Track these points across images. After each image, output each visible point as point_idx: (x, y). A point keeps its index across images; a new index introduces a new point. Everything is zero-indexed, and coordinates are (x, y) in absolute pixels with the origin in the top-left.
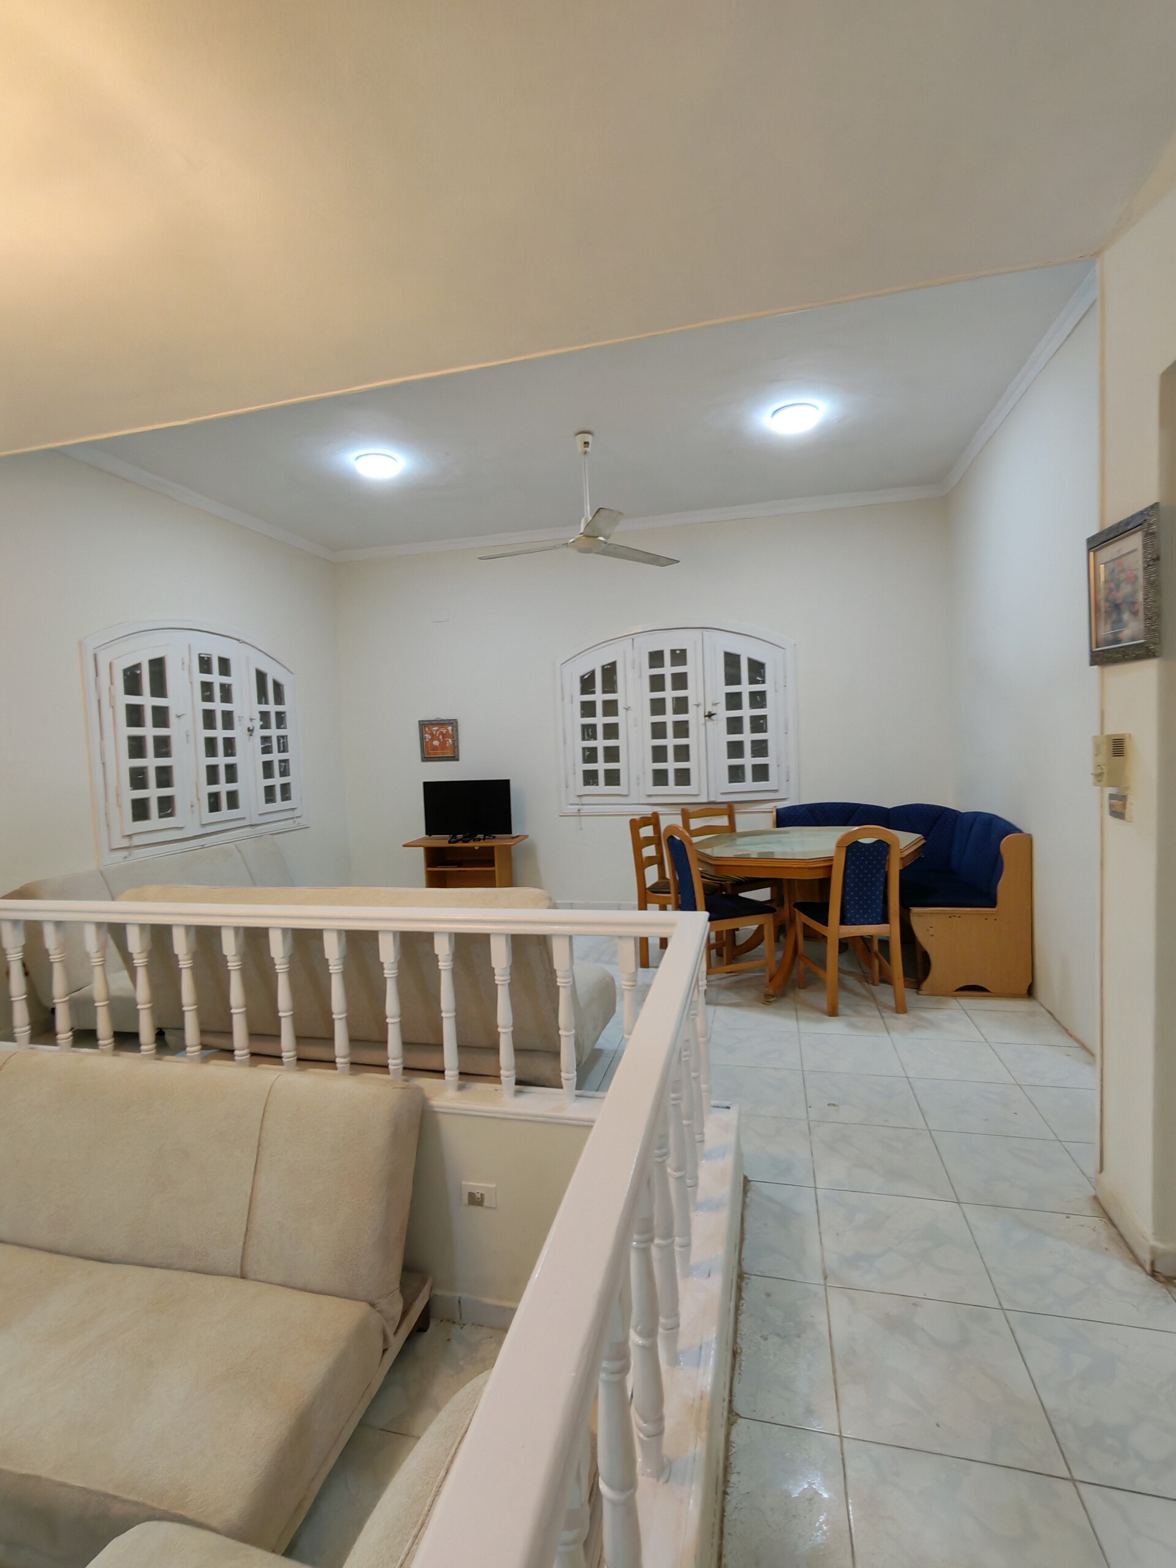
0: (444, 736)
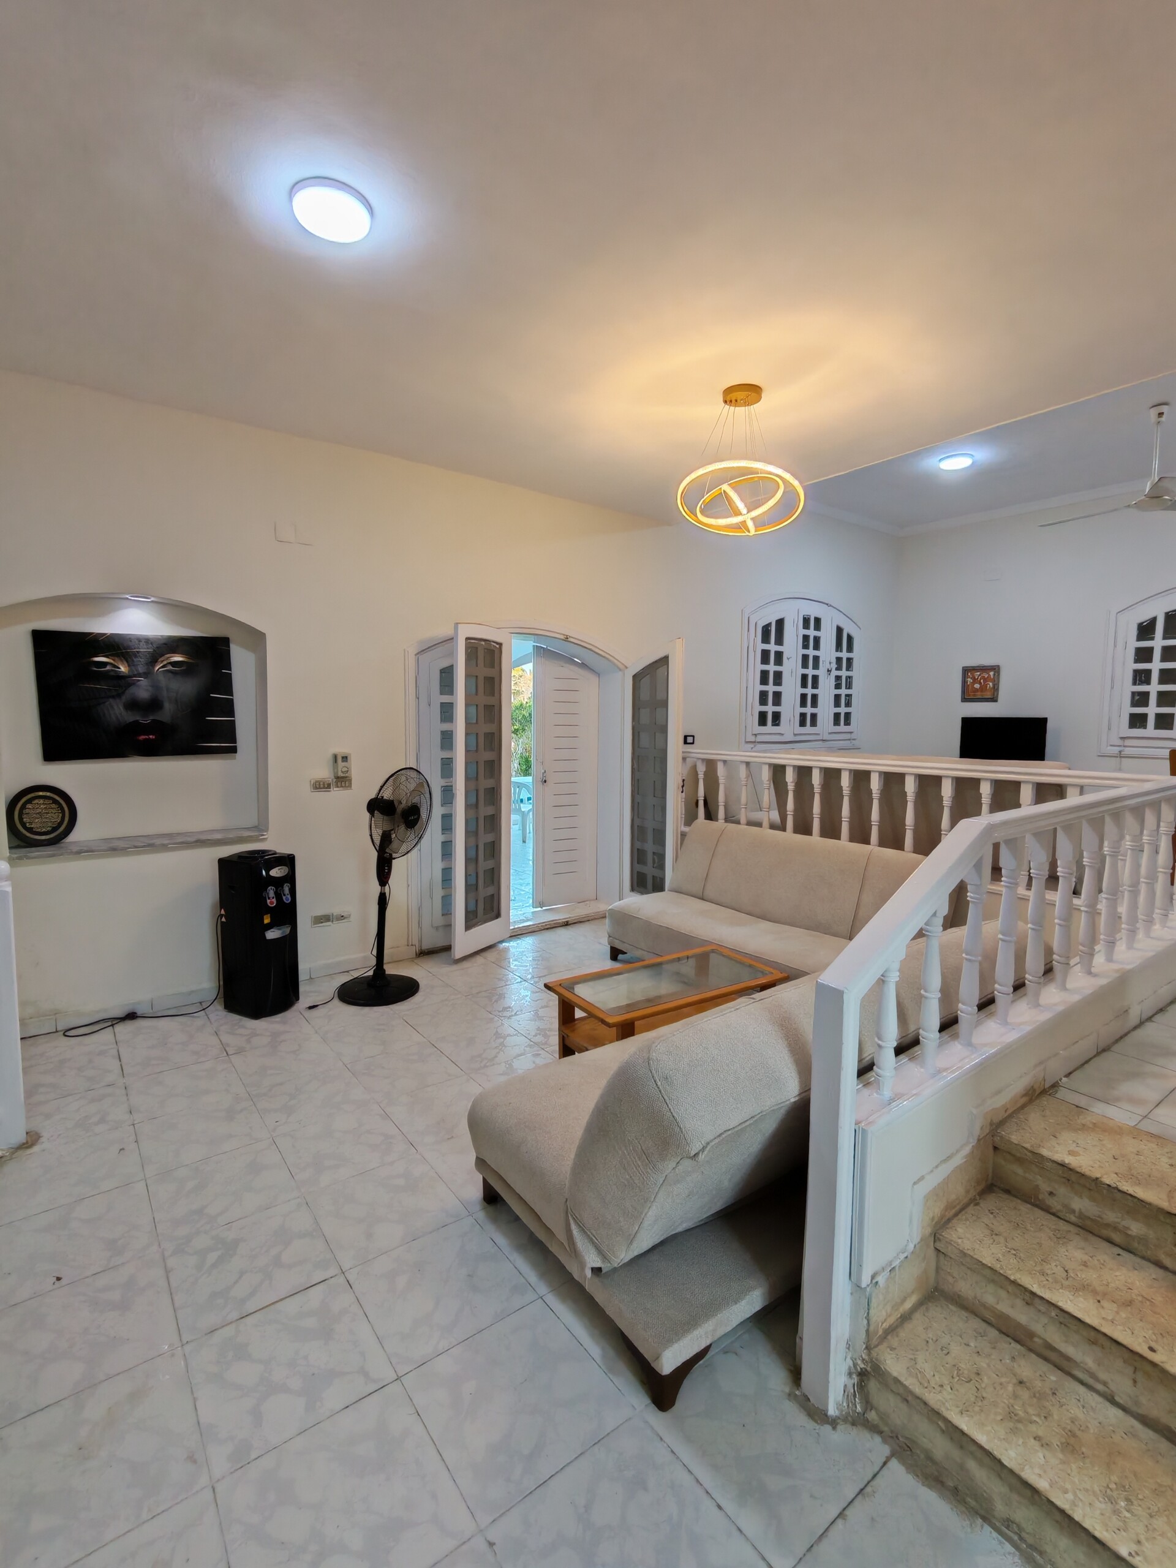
0: (985, 680)
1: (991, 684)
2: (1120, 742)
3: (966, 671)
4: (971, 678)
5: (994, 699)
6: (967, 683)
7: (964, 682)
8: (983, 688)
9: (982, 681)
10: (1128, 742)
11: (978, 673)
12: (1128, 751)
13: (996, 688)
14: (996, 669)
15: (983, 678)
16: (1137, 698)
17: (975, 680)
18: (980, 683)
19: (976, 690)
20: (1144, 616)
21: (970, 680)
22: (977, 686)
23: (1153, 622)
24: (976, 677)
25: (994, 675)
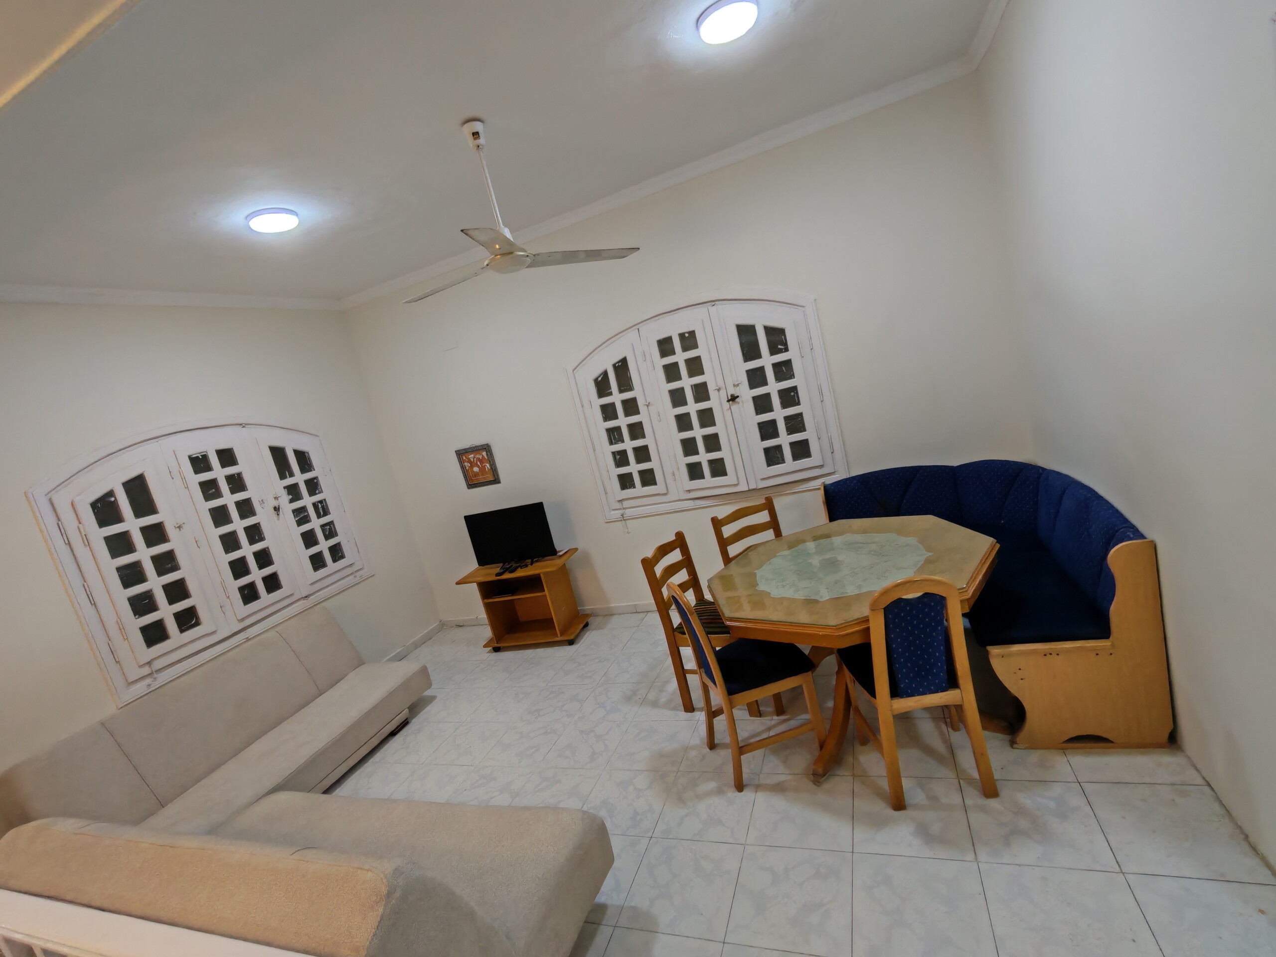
0: (481, 461)
1: (488, 465)
2: (618, 506)
3: (461, 454)
4: (468, 462)
5: (496, 481)
6: (466, 467)
7: (463, 468)
8: (482, 469)
9: (479, 463)
10: (626, 504)
11: (472, 456)
12: (629, 513)
13: (494, 470)
14: (487, 448)
15: (479, 459)
16: (618, 457)
17: (472, 464)
18: (478, 466)
19: (476, 475)
20: (597, 372)
21: (467, 465)
22: (476, 469)
23: (605, 374)
24: (472, 460)
25: (487, 455)
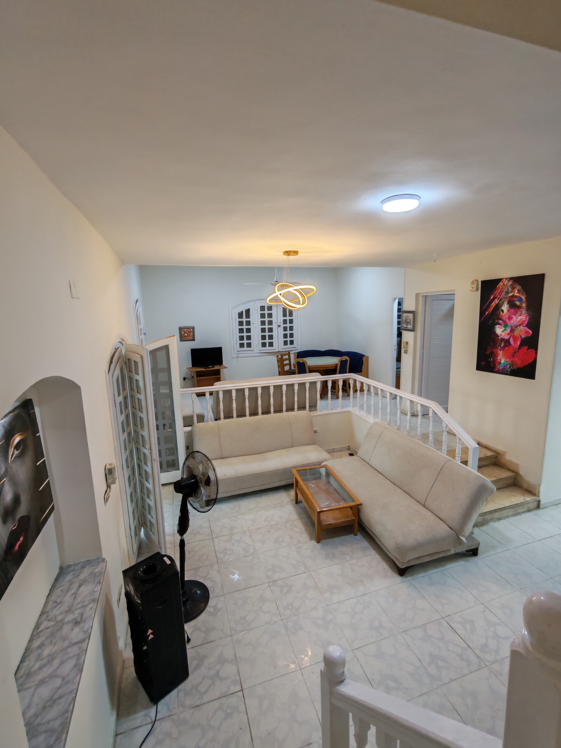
1: (192, 334)
2: (237, 353)
3: (181, 328)
5: (194, 340)
6: (182, 334)
7: (180, 333)
8: (189, 335)
9: (188, 333)
10: (240, 352)
11: (186, 330)
12: (240, 355)
13: (194, 336)
14: (193, 328)
15: (188, 331)
16: (241, 337)
17: (185, 332)
18: (187, 334)
19: (186, 336)
20: (240, 311)
21: (183, 332)
22: (186, 335)
23: (242, 312)
25: (193, 330)
